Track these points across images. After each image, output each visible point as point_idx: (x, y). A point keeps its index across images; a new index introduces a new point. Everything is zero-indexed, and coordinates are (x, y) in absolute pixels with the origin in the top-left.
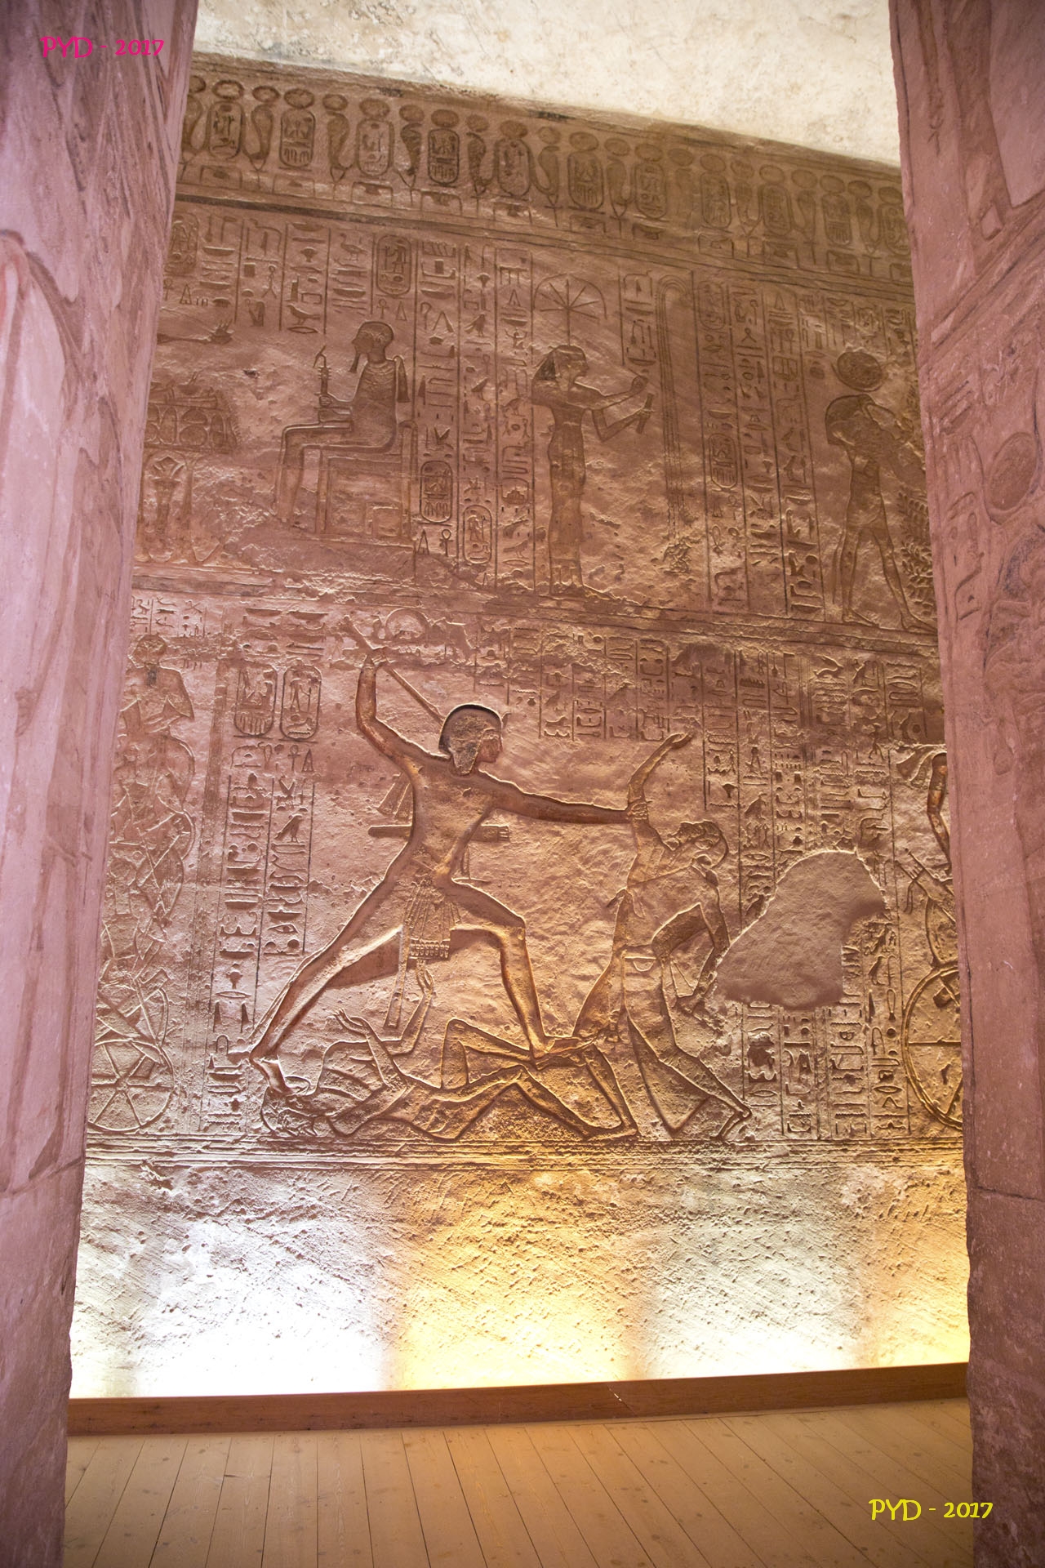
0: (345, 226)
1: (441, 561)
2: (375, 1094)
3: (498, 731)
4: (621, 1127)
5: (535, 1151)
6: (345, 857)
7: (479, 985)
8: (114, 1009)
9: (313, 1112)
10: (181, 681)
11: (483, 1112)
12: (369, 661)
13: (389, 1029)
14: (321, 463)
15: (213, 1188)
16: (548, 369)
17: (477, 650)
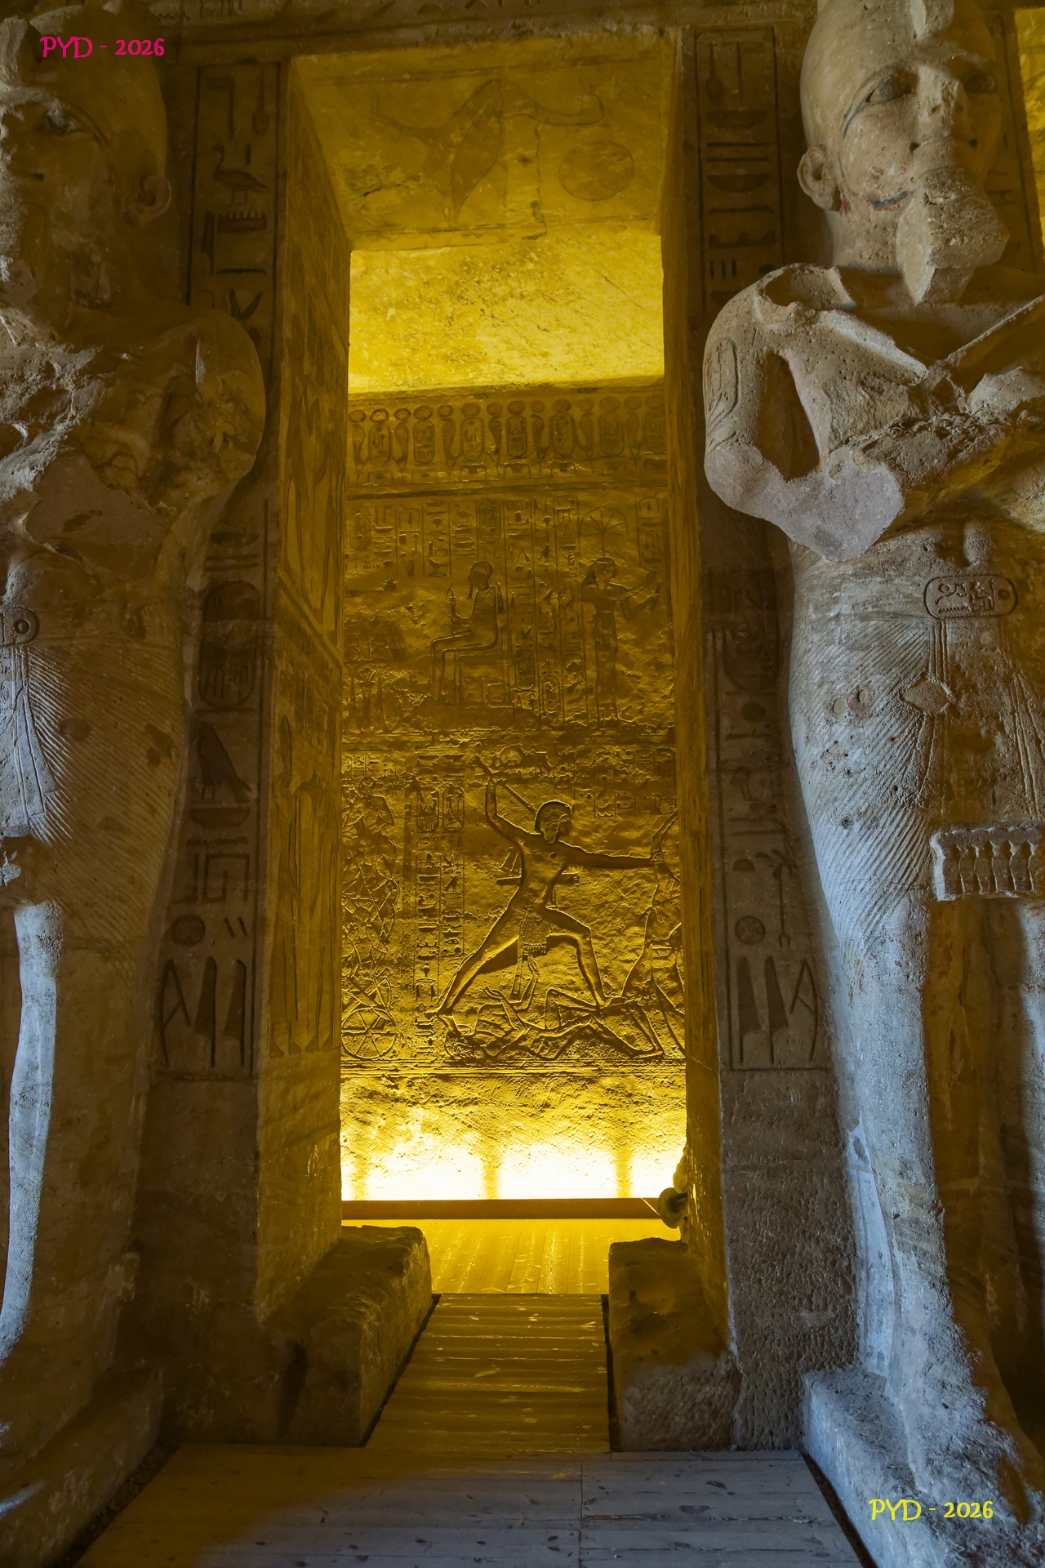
0: (458, 499)
1: (530, 714)
2: (507, 1033)
3: (570, 816)
4: (653, 1051)
5: (602, 1065)
6: (484, 898)
7: (564, 969)
8: (362, 991)
9: (473, 1043)
10: (385, 802)
11: (570, 1043)
12: (491, 780)
13: (514, 996)
14: (455, 660)
15: (421, 1089)
16: (591, 576)
17: (555, 768)
